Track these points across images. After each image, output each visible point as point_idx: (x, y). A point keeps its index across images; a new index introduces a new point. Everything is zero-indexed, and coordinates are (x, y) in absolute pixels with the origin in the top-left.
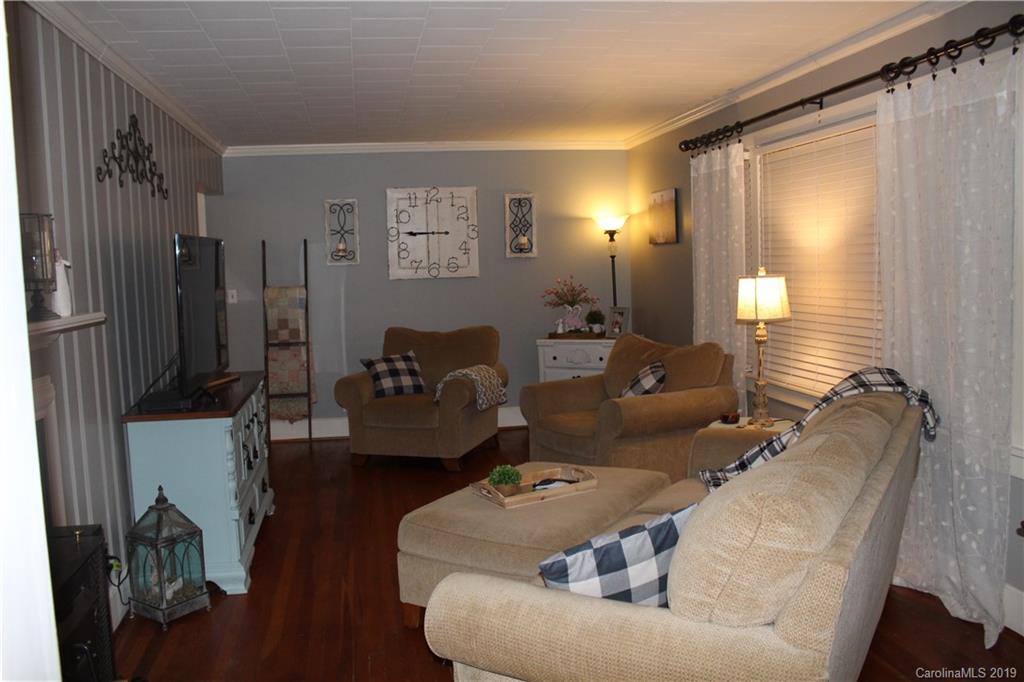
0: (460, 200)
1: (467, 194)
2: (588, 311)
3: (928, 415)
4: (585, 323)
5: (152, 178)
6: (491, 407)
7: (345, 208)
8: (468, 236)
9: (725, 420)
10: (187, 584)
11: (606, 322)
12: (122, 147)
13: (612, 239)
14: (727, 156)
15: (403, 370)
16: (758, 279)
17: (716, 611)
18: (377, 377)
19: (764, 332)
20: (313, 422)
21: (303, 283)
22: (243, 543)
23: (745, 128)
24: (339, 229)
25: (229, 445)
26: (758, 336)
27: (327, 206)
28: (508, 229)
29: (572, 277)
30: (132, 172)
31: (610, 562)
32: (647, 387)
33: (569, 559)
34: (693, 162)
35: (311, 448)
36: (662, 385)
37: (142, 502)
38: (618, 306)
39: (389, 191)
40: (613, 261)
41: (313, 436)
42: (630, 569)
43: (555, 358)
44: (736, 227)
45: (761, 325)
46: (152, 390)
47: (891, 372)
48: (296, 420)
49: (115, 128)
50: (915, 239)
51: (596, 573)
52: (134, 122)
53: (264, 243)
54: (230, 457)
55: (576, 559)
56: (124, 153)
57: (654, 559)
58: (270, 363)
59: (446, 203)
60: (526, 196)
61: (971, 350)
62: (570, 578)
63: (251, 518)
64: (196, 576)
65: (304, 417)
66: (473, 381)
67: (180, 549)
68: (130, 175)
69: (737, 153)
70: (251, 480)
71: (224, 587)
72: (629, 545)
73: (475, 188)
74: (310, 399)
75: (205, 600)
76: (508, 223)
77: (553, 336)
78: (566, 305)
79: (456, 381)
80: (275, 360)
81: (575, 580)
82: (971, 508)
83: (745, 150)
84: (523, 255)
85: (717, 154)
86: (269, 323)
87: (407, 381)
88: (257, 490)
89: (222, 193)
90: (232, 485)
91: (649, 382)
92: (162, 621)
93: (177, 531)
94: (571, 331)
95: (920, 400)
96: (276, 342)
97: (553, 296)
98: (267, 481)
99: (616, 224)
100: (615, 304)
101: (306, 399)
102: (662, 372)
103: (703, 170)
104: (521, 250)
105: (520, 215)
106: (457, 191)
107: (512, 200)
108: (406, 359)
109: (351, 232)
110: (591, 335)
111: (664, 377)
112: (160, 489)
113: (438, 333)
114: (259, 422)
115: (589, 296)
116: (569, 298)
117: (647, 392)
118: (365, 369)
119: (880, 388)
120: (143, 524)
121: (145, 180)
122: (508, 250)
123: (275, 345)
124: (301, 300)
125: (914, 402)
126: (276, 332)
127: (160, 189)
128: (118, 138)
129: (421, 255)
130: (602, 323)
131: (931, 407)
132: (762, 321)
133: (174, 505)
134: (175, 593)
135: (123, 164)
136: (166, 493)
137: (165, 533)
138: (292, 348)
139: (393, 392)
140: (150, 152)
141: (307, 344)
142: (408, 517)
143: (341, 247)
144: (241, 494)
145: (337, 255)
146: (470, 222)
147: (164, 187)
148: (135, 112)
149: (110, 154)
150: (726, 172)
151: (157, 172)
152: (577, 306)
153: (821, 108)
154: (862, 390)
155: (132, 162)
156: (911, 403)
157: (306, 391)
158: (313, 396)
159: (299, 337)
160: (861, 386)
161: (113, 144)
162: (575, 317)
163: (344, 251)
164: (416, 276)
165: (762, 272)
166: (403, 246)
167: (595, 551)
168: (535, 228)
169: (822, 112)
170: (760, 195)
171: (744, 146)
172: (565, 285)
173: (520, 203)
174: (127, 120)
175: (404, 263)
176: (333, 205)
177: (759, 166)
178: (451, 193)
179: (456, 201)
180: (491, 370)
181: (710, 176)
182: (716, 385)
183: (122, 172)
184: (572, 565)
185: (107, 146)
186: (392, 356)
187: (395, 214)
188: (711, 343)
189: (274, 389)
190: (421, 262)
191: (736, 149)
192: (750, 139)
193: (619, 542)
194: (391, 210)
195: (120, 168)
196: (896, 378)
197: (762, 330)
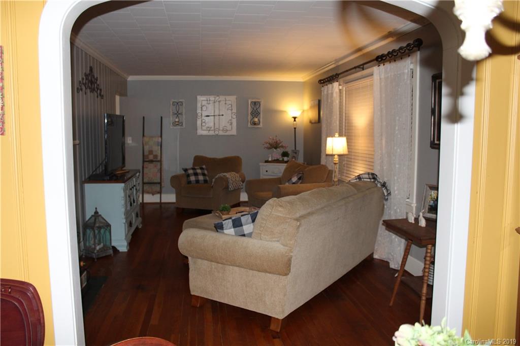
0: (229, 102)
1: (232, 99)
2: (282, 151)
3: (384, 191)
4: (281, 157)
5: (97, 91)
6: (235, 190)
7: (179, 104)
8: (232, 117)
10: (104, 246)
11: (290, 156)
12: (86, 79)
13: (295, 121)
14: (333, 87)
15: (200, 173)
16: (334, 138)
17: (262, 235)
18: (188, 176)
19: (337, 159)
20: (162, 195)
21: (160, 135)
22: (127, 232)
23: (340, 76)
24: (176, 112)
25: (122, 194)
26: (335, 161)
27: (171, 103)
28: (249, 114)
29: (276, 136)
30: (90, 88)
31: (237, 224)
32: (294, 181)
33: (224, 222)
34: (323, 89)
35: (161, 206)
36: (301, 181)
37: (89, 214)
38: (297, 149)
39: (198, 97)
40: (295, 130)
41: (162, 202)
42: (243, 227)
43: (267, 171)
44: (335, 117)
45: (336, 157)
46: (94, 173)
47: (373, 174)
48: (155, 194)
49: (84, 72)
50: (385, 123)
51: (233, 227)
52: (91, 69)
53: (144, 118)
54: (123, 199)
55: (226, 222)
56: (87, 82)
57: (252, 224)
58: (145, 170)
59: (223, 103)
60: (258, 100)
62: (224, 229)
63: (130, 224)
64: (108, 244)
65: (158, 193)
66: (227, 178)
67: (102, 231)
68: (89, 90)
69: (336, 86)
70: (131, 210)
71: (119, 248)
73: (235, 97)
74: (161, 185)
75: (111, 252)
76: (250, 112)
77: (267, 162)
78: (273, 149)
79: (221, 178)
80: (147, 168)
81: (226, 229)
83: (340, 85)
84: (256, 126)
85: (330, 86)
86: (145, 152)
87: (201, 178)
88: (134, 215)
89: (127, 96)
90: (123, 210)
91: (294, 179)
92: (94, 257)
93: (101, 225)
94: (274, 160)
95: (381, 185)
97: (268, 145)
98: (139, 213)
99: (297, 114)
100: (295, 149)
101: (159, 185)
102: (301, 175)
103: (325, 93)
104: (255, 124)
105: (255, 109)
106: (228, 98)
107: (252, 102)
108: (202, 169)
109: (181, 114)
110: (283, 162)
111: (301, 177)
112: (96, 208)
113: (217, 159)
115: (284, 145)
116: (275, 145)
117: (294, 183)
118: (184, 172)
119: (365, 180)
120: (89, 221)
121: (94, 91)
122: (249, 124)
123: (147, 161)
124: (159, 142)
125: (379, 185)
126: (147, 156)
127: (100, 95)
128: (85, 76)
129: (212, 125)
130: (288, 157)
131: (386, 188)
132: (336, 154)
133: (100, 215)
134: (100, 249)
135: (87, 86)
136: (98, 210)
137: (97, 225)
138: (154, 163)
139: (195, 182)
140: (97, 79)
141: (160, 161)
142: (186, 221)
143: (177, 120)
144: (127, 214)
145: (175, 124)
146: (233, 111)
147: (102, 94)
148: (91, 65)
149: (82, 82)
150: (332, 93)
151: (100, 88)
152: (278, 149)
153: (363, 70)
155: (90, 85)
157: (159, 181)
158: (163, 184)
159: (157, 158)
160: (359, 179)
161: (83, 79)
162: (277, 154)
163: (178, 122)
164: (209, 134)
165: (337, 135)
166: (203, 121)
167: (233, 221)
168: (261, 115)
169: (363, 72)
170: (344, 104)
171: (339, 83)
172: (273, 140)
173: (255, 104)
174: (89, 69)
175: (204, 128)
176: (174, 102)
177: (344, 92)
178: (225, 98)
179: (227, 102)
180: (236, 175)
181: (327, 95)
182: (325, 182)
183: (86, 89)
184: (225, 224)
185: (80, 79)
186: (196, 167)
187: (200, 106)
188: (323, 165)
189: (146, 180)
190: (211, 128)
191: (336, 84)
192: (341, 80)
193: (240, 218)
194: (199, 105)
195: (85, 87)
196: (374, 177)
197: (336, 159)
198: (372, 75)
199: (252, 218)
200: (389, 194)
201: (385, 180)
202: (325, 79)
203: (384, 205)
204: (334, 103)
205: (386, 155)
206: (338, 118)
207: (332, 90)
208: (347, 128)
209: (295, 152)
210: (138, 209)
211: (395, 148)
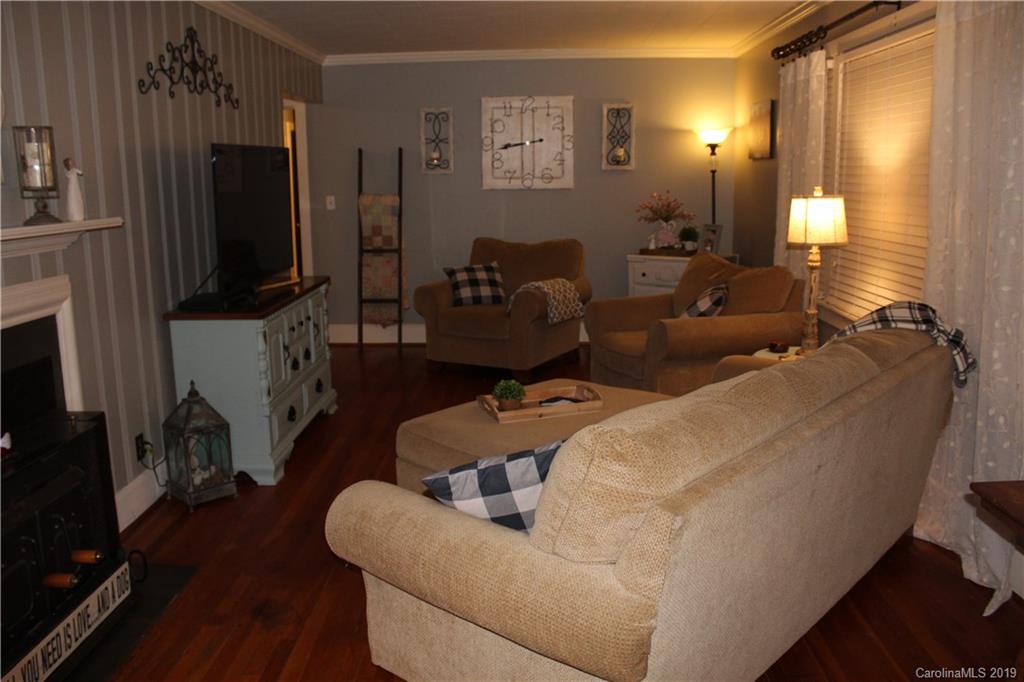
0: (556, 110)
1: (566, 102)
2: (682, 227)
3: (957, 358)
4: (678, 240)
5: (217, 89)
6: (563, 322)
7: (440, 117)
8: (563, 146)
9: (773, 348)
10: (218, 472)
11: (699, 241)
12: (174, 59)
13: (713, 153)
14: (809, 65)
15: (483, 280)
16: (810, 200)
17: (558, 544)
19: (818, 257)
21: (397, 191)
22: (276, 438)
23: (829, 32)
26: (811, 261)
27: (423, 115)
28: (605, 140)
29: (668, 192)
30: (189, 83)
31: (494, 484)
32: (702, 310)
33: (452, 478)
34: (782, 71)
35: (400, 352)
36: (720, 309)
38: (717, 223)
39: (483, 100)
40: (713, 177)
41: (404, 341)
42: (513, 492)
43: (644, 275)
44: (813, 143)
45: (815, 250)
47: (923, 307)
48: (389, 325)
49: (166, 41)
50: (966, 159)
51: (480, 493)
52: (191, 35)
53: (360, 151)
54: (262, 357)
55: (458, 478)
56: (177, 66)
57: (541, 485)
58: (365, 270)
59: (541, 113)
60: (623, 106)
61: (1005, 289)
62: (454, 497)
63: (291, 415)
64: (225, 467)
65: (395, 322)
66: (545, 295)
68: (185, 87)
69: (818, 61)
70: (297, 380)
71: (257, 478)
72: (514, 470)
73: (572, 98)
74: (400, 306)
75: (231, 488)
76: (605, 134)
77: (644, 252)
78: (661, 221)
79: (528, 293)
80: (368, 265)
81: (460, 498)
82: (991, 464)
83: (828, 58)
84: (620, 167)
85: (802, 61)
86: (364, 230)
88: (305, 390)
89: (321, 102)
90: (264, 383)
91: (704, 304)
92: (188, 502)
93: (205, 423)
94: (663, 248)
95: (949, 341)
96: (370, 248)
97: (647, 212)
98: (327, 381)
99: (719, 136)
100: (714, 221)
101: (397, 305)
102: (720, 294)
104: (618, 163)
105: (618, 126)
106: (554, 101)
107: (609, 111)
108: (489, 269)
109: (445, 141)
110: (683, 252)
111: (720, 298)
112: (192, 383)
113: (525, 245)
114: (316, 326)
115: (685, 212)
116: (664, 213)
117: (702, 314)
118: (447, 278)
119: (900, 325)
120: (176, 415)
121: (206, 91)
122: (604, 161)
123: (368, 251)
124: (393, 207)
125: (942, 342)
126: (370, 239)
127: (228, 99)
128: (168, 51)
129: (516, 164)
130: (695, 241)
131: (963, 349)
132: (815, 245)
133: (203, 399)
135: (176, 77)
137: (193, 424)
138: (385, 254)
139: (471, 301)
140: (215, 62)
141: (399, 251)
143: (436, 155)
144: (279, 393)
145: (432, 164)
146: (566, 132)
147: (235, 95)
148: (193, 25)
150: (807, 82)
151: (226, 82)
152: (672, 222)
153: (899, 8)
154: (879, 326)
155: (187, 72)
156: (939, 343)
157: (395, 295)
158: (403, 303)
159: (391, 244)
160: (881, 321)
161: (161, 58)
162: (669, 233)
163: (439, 159)
164: (510, 187)
165: (818, 192)
166: (497, 156)
167: (479, 471)
168: (633, 140)
169: (900, 12)
170: (839, 109)
171: (827, 53)
172: (660, 199)
173: (618, 114)
174: (183, 34)
175: (498, 173)
176: (429, 114)
177: (841, 76)
178: (548, 102)
179: (551, 111)
180: (568, 284)
181: (795, 86)
182: (781, 311)
183: (173, 83)
184: (455, 483)
185: (153, 59)
186: (475, 266)
187: (490, 123)
188: (778, 267)
189: (367, 294)
190: (515, 172)
191: (818, 57)
192: (833, 46)
193: (503, 465)
194: (486, 119)
195: (171, 79)
196: (925, 315)
197: (815, 255)
198: (934, 17)
199: (539, 468)
200: (972, 366)
201: (960, 323)
202: (788, 46)
203: (952, 395)
204: (813, 107)
205: (966, 254)
206: (822, 147)
207: (808, 73)
208: (844, 172)
209: (714, 229)
210: (324, 372)
211: (1001, 234)
